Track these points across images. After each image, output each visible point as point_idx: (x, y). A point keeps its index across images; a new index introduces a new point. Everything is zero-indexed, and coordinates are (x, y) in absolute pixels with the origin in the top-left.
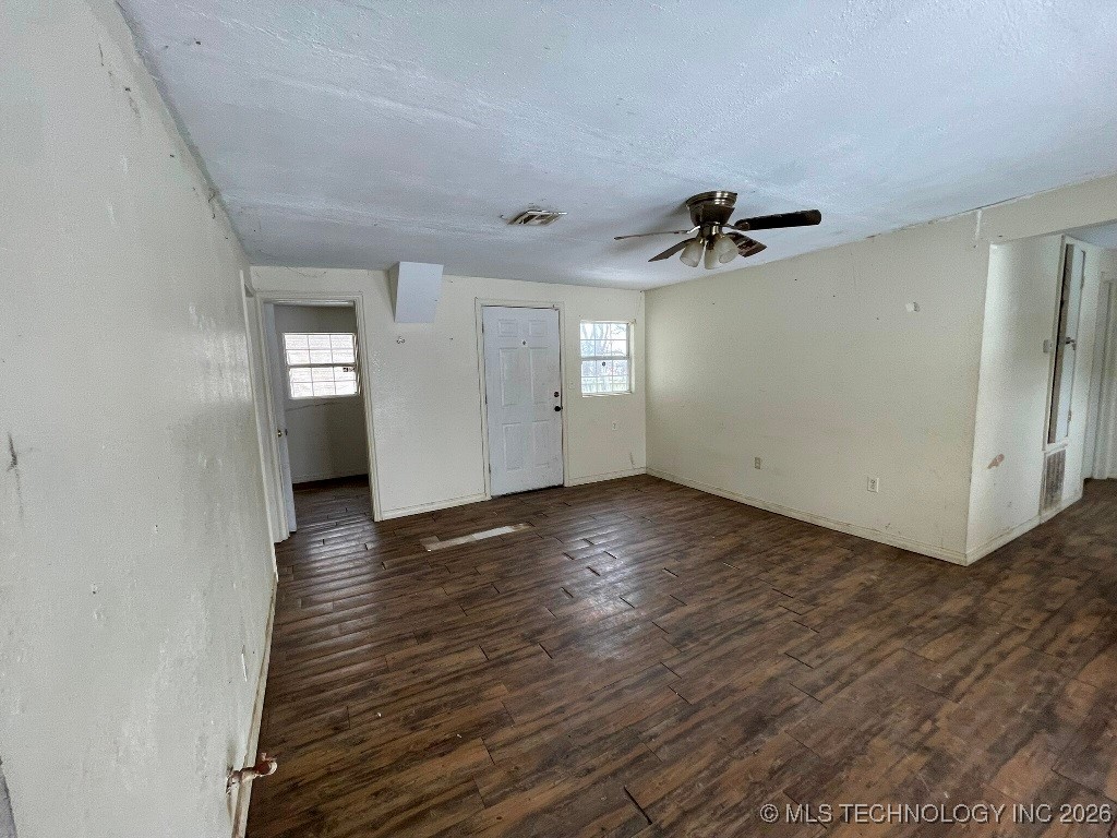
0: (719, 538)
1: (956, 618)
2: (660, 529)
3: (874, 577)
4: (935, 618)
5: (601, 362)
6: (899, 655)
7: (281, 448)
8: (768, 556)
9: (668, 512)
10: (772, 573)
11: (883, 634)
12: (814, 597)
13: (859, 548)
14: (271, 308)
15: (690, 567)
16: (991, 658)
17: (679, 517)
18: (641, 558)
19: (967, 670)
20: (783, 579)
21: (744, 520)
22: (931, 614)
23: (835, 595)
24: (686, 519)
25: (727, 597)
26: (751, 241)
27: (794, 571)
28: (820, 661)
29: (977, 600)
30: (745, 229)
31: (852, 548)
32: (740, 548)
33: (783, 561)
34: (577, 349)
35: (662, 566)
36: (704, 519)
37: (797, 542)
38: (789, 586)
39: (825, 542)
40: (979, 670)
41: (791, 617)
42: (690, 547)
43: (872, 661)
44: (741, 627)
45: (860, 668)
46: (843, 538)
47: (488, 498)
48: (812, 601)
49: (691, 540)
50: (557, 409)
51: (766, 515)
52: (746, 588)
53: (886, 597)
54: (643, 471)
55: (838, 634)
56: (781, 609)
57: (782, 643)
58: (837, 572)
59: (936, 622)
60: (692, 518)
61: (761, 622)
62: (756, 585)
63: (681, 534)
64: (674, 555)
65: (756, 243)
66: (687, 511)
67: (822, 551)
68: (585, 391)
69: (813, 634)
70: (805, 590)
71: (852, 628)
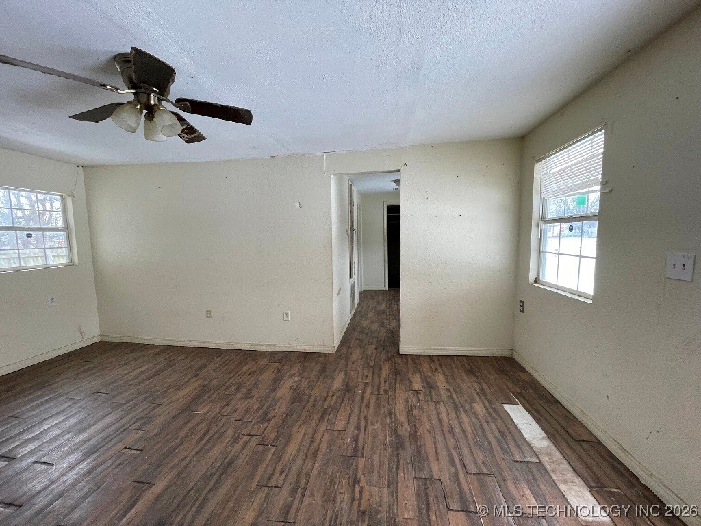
0: (182, 387)
1: (342, 389)
2: (119, 400)
3: (297, 379)
4: (333, 395)
6: (327, 436)
8: (226, 390)
9: (129, 377)
10: (233, 403)
11: (314, 424)
12: (266, 414)
13: (282, 359)
15: (156, 431)
16: (364, 411)
17: (142, 377)
18: (93, 447)
19: (358, 428)
20: (241, 407)
21: (203, 362)
22: (331, 394)
23: (278, 404)
24: (149, 378)
25: (196, 450)
26: (192, 127)
27: (248, 396)
28: (284, 475)
29: (346, 373)
30: (185, 110)
31: (280, 361)
32: (204, 390)
33: (238, 390)
35: (120, 446)
36: (167, 372)
37: (245, 369)
38: (247, 411)
39: (263, 363)
40: (363, 423)
41: (255, 441)
42: (154, 408)
43: (314, 453)
44: (215, 478)
45: (309, 464)
46: (272, 354)
48: (265, 418)
49: (154, 400)
51: (218, 352)
52: (214, 429)
53: (307, 392)
54: (95, 340)
55: (288, 440)
56: (246, 438)
57: (252, 476)
58: (276, 383)
59: (335, 398)
60: (156, 374)
61: (231, 463)
62: (221, 424)
63: (143, 396)
64: (136, 425)
65: (195, 131)
66: (149, 369)
67: (262, 370)
69: (273, 449)
70: (259, 409)
71: (296, 428)
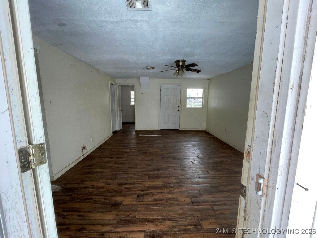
5: (193, 99)
7: (120, 113)
14: (120, 87)
34: (186, 95)
47: (159, 129)
50: (179, 110)
54: (204, 130)
68: (188, 106)
